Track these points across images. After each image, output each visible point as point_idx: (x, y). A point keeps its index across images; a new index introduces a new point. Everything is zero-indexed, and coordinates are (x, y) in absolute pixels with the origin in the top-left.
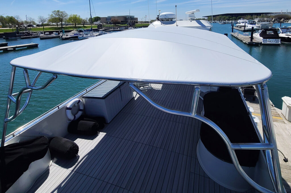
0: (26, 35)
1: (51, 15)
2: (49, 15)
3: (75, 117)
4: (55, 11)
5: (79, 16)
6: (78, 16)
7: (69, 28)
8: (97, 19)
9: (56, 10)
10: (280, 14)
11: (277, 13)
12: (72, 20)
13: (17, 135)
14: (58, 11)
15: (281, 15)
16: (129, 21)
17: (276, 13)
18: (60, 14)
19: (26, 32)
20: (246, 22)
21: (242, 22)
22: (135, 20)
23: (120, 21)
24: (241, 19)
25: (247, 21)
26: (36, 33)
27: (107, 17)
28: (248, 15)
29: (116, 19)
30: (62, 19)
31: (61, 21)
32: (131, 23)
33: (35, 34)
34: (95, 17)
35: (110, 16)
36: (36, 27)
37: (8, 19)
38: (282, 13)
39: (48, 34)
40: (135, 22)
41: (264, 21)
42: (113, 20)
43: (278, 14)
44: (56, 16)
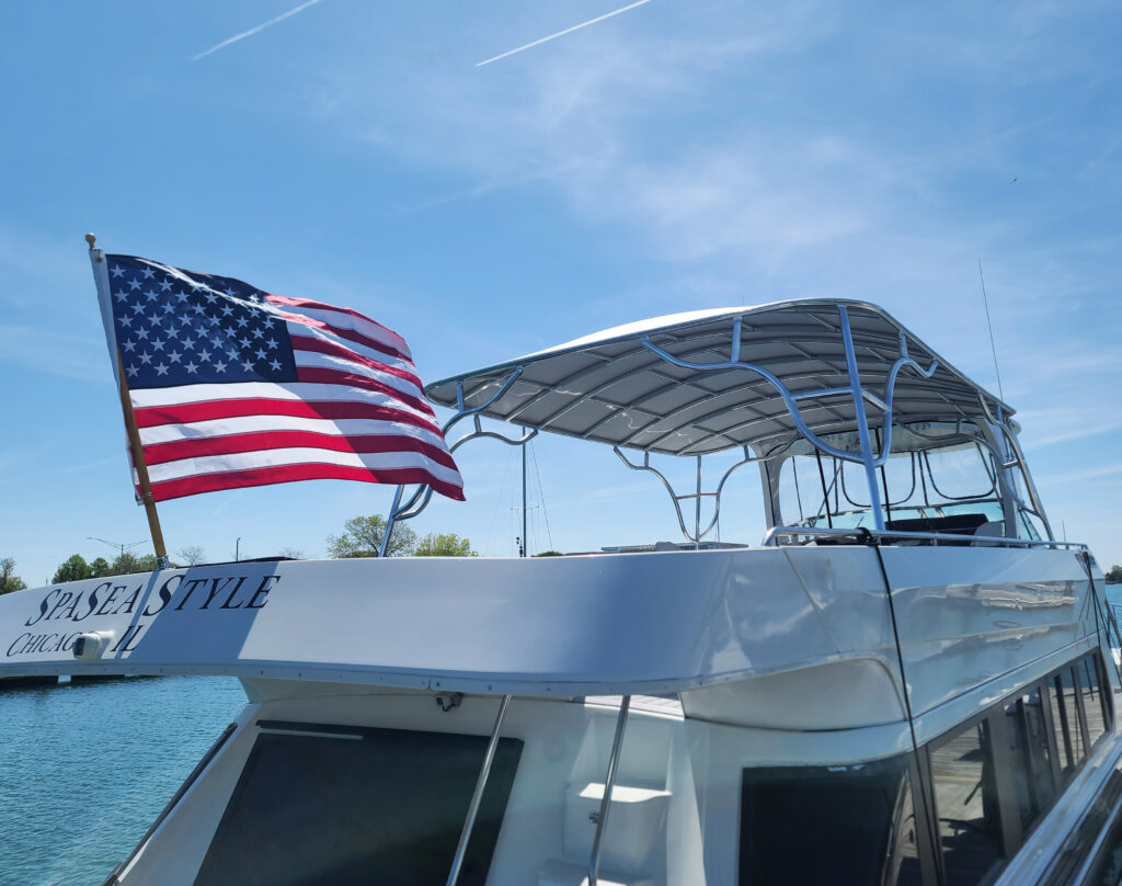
1: (339, 541)
4: (358, 521)
9: (366, 517)
14: (373, 522)
18: (381, 532)
44: (359, 544)
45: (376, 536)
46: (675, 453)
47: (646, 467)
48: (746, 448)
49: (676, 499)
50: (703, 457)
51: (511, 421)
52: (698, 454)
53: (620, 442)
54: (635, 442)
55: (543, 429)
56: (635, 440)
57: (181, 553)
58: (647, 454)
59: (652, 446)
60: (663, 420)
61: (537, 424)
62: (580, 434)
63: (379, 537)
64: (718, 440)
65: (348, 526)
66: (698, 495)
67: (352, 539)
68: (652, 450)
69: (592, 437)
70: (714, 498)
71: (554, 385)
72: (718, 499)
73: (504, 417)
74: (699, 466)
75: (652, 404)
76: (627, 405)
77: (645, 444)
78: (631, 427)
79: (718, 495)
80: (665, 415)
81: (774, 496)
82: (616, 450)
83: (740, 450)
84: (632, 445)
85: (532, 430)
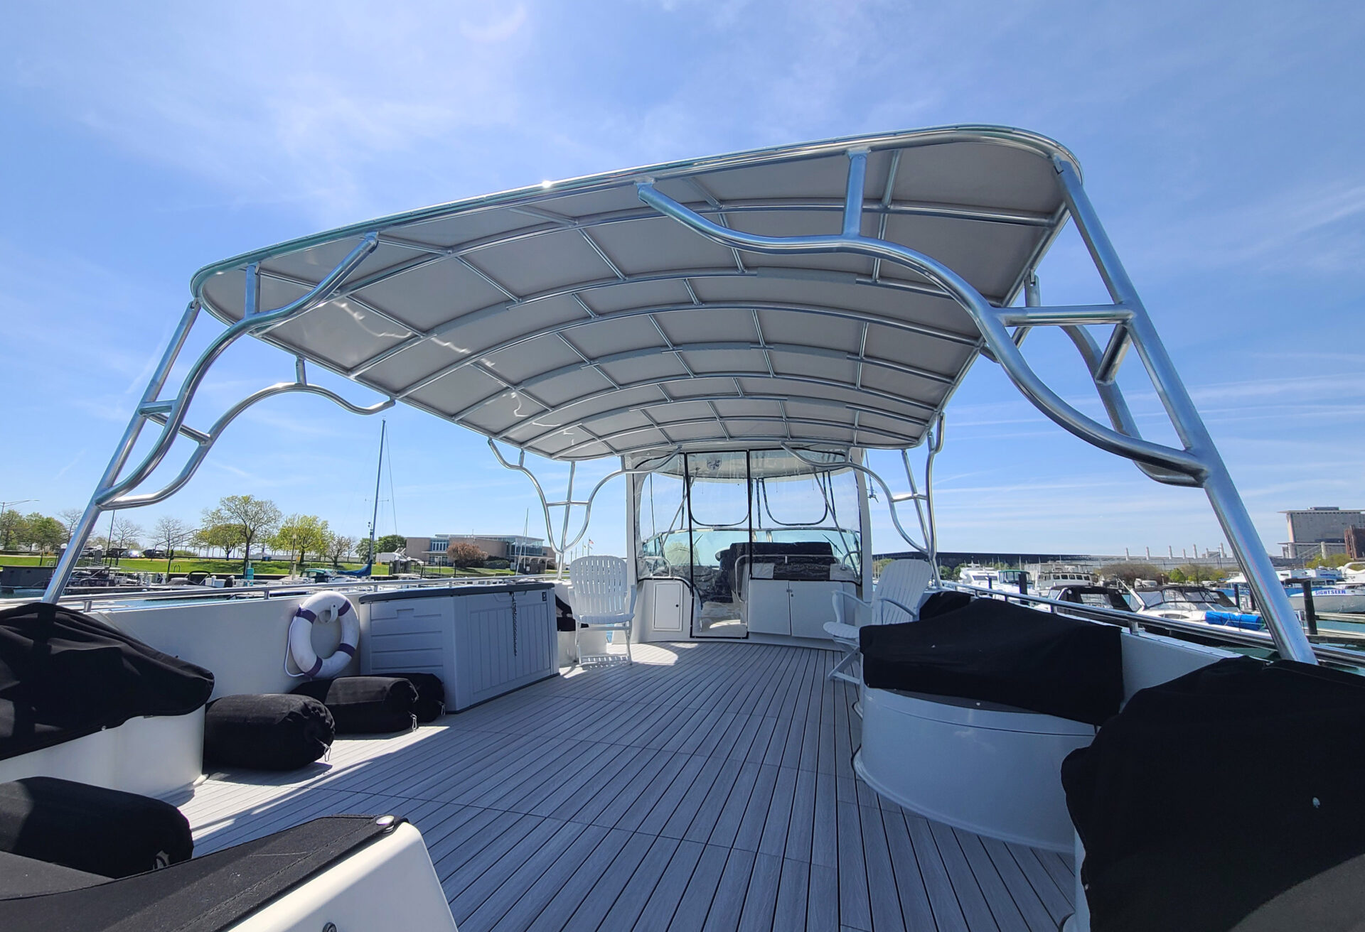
0: (89, 580)
1: (213, 514)
2: (205, 512)
3: (319, 663)
4: (233, 499)
5: (325, 525)
6: (320, 523)
7: (276, 569)
8: (392, 544)
9: (240, 497)
10: (1122, 562)
11: (1111, 559)
12: (295, 537)
13: (101, 611)
14: (247, 500)
15: (1126, 565)
16: (521, 557)
17: (1105, 559)
18: (252, 509)
19: (93, 572)
20: (995, 578)
21: (976, 578)
22: (545, 555)
23: (485, 553)
24: (972, 564)
25: (996, 574)
26: (134, 578)
27: (433, 537)
28: (996, 562)
29: (470, 544)
30: (252, 532)
31: (249, 541)
32: (527, 565)
33: (128, 582)
34: (386, 538)
35: (446, 536)
36: (141, 557)
37: (34, 526)
38: (1131, 559)
39: (182, 583)
40: (543, 562)
41: (1065, 577)
42: (455, 550)
43: (1115, 562)
44: (231, 517)
45: (246, 511)
46: (551, 455)
47: (521, 467)
48: (623, 457)
49: (546, 506)
50: (577, 463)
51: (359, 377)
52: (573, 459)
53: (496, 434)
54: (512, 436)
55: (402, 400)
56: (513, 434)
57: (62, 514)
58: (522, 453)
59: (529, 444)
60: (552, 413)
61: (394, 392)
62: (451, 416)
63: (249, 513)
64: (598, 446)
65: (223, 502)
66: (568, 504)
67: (225, 513)
68: (531, 448)
69: (462, 422)
70: (585, 507)
71: (427, 332)
72: (589, 509)
73: (348, 370)
74: (572, 472)
75: (544, 389)
76: (516, 385)
77: (521, 440)
78: (517, 415)
79: (589, 505)
80: (553, 407)
81: (636, 511)
82: (490, 442)
83: (616, 458)
84: (508, 439)
85: (388, 399)
